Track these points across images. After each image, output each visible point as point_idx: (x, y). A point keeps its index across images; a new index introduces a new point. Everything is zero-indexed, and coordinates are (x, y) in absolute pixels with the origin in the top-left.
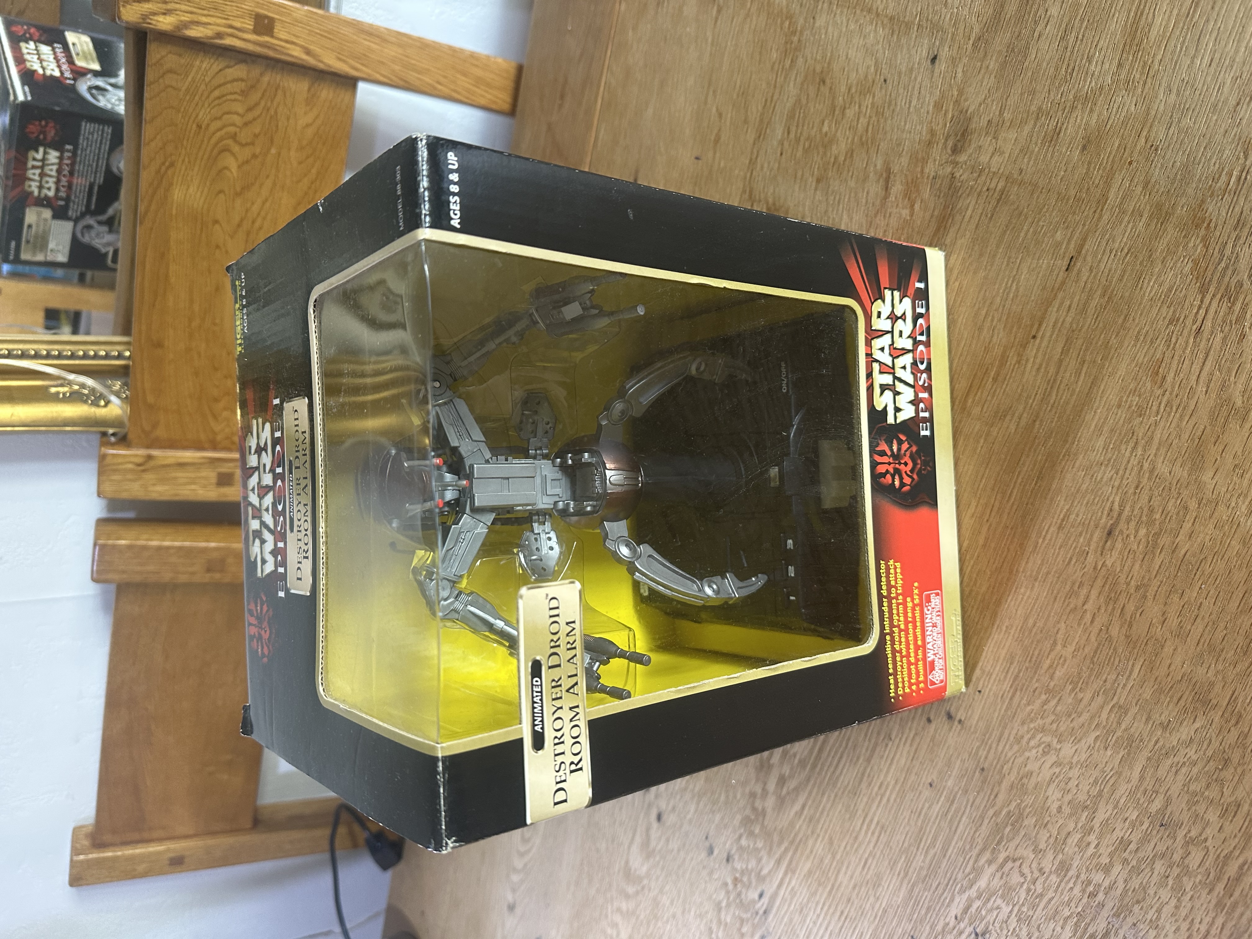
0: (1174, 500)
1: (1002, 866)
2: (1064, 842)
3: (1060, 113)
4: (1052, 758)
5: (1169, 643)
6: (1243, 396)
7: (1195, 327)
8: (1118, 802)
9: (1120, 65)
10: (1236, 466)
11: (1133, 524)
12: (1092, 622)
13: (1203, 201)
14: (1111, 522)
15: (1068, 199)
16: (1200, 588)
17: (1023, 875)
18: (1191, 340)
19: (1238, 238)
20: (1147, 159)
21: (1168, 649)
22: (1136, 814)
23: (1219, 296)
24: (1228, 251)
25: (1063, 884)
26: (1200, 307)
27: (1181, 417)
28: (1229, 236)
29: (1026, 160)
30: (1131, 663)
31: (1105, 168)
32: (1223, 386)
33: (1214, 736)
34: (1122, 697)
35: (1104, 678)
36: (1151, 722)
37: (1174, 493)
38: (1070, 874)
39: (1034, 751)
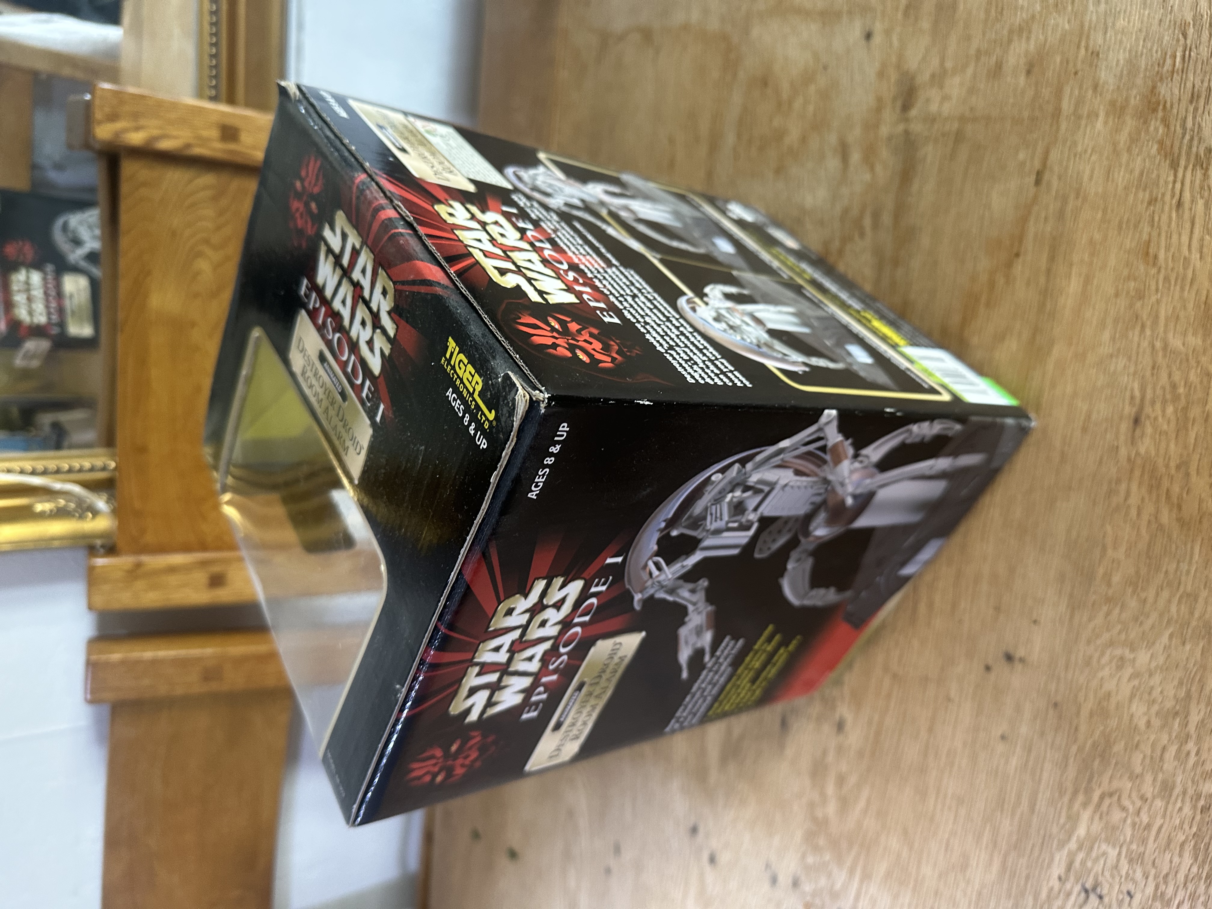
4: (1128, 671)
7: (1174, 201)
11: (1158, 406)
12: (1139, 514)
13: (1154, 87)
14: (1134, 410)
17: (1124, 809)
18: (1174, 215)
19: (1196, 109)
20: (1091, 65)
23: (1191, 166)
24: (1189, 123)
25: (1170, 807)
26: (1175, 182)
27: (1182, 289)
28: (1187, 111)
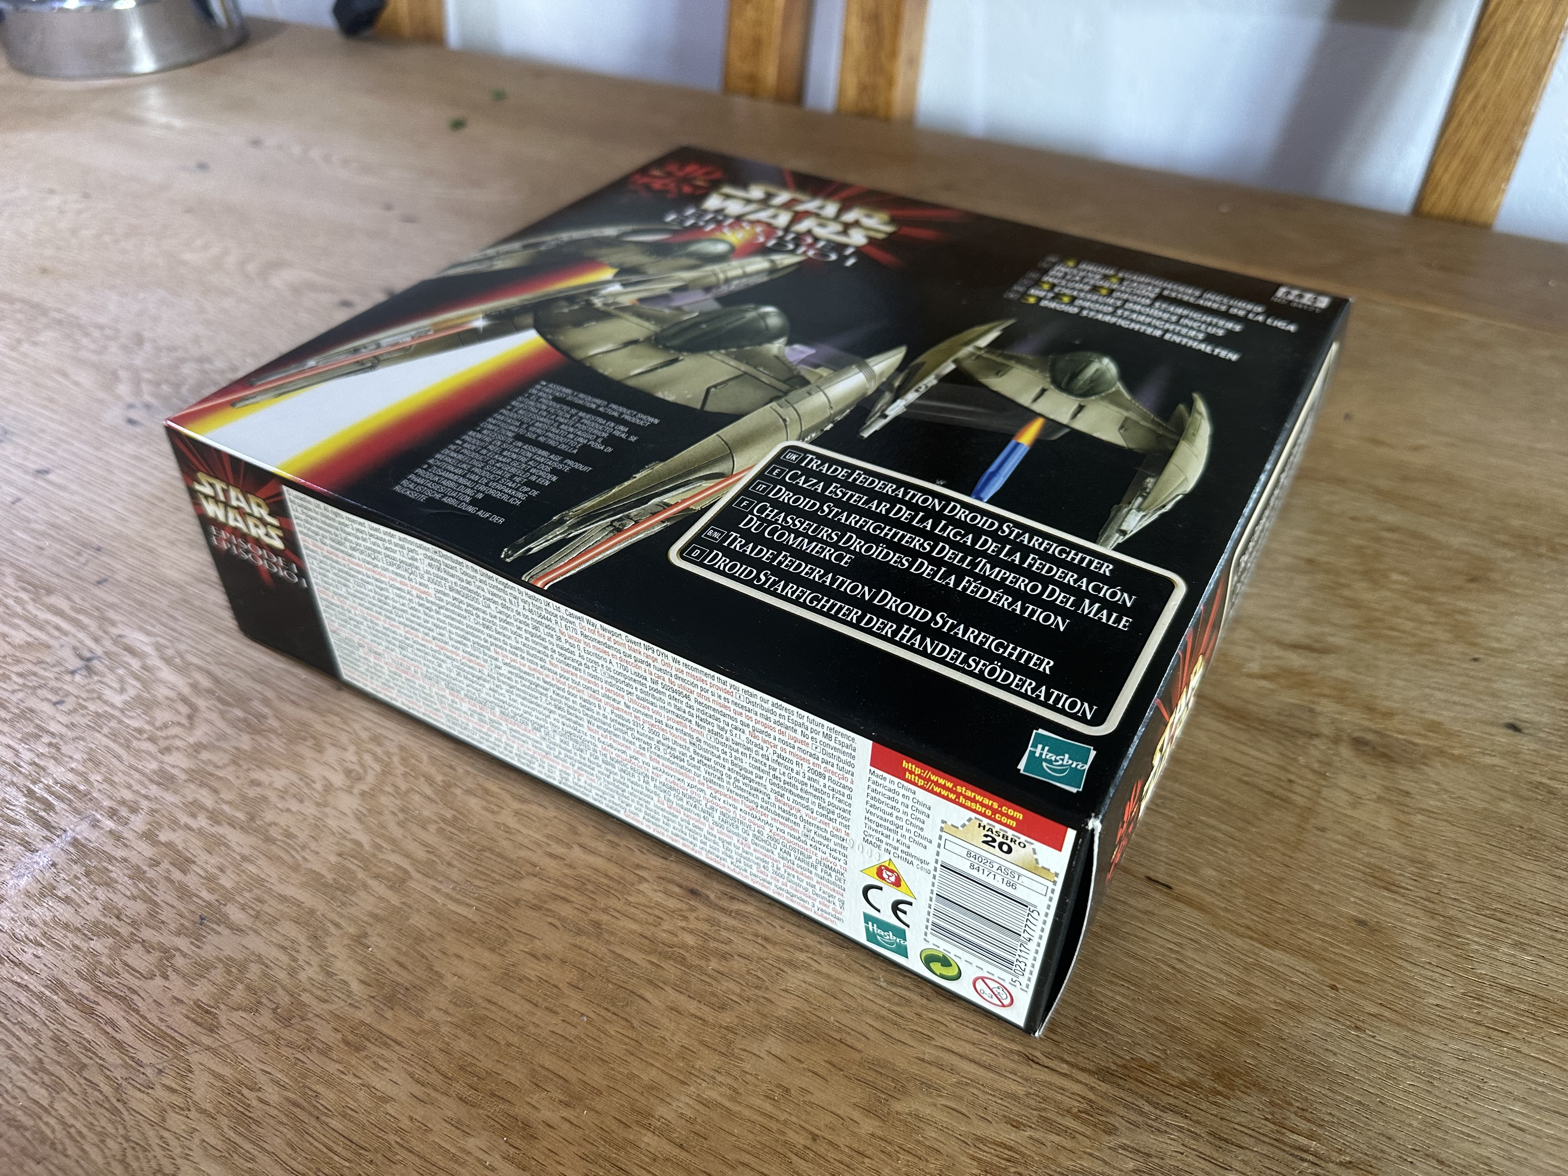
0: (738, 990)
1: (185, 700)
2: (202, 785)
3: (1423, 894)
5: (497, 959)
6: (910, 1114)
8: (251, 862)
9: (1510, 989)
10: (787, 1090)
15: (1271, 891)
16: (583, 1015)
21: (487, 957)
22: (228, 885)
29: (1339, 837)
30: (472, 902)
31: (1325, 950)
32: (928, 1086)
33: (332, 1007)
34: (418, 884)
35: (456, 863)
36: (371, 921)
37: (749, 993)
38: (154, 787)
39: (354, 759)
